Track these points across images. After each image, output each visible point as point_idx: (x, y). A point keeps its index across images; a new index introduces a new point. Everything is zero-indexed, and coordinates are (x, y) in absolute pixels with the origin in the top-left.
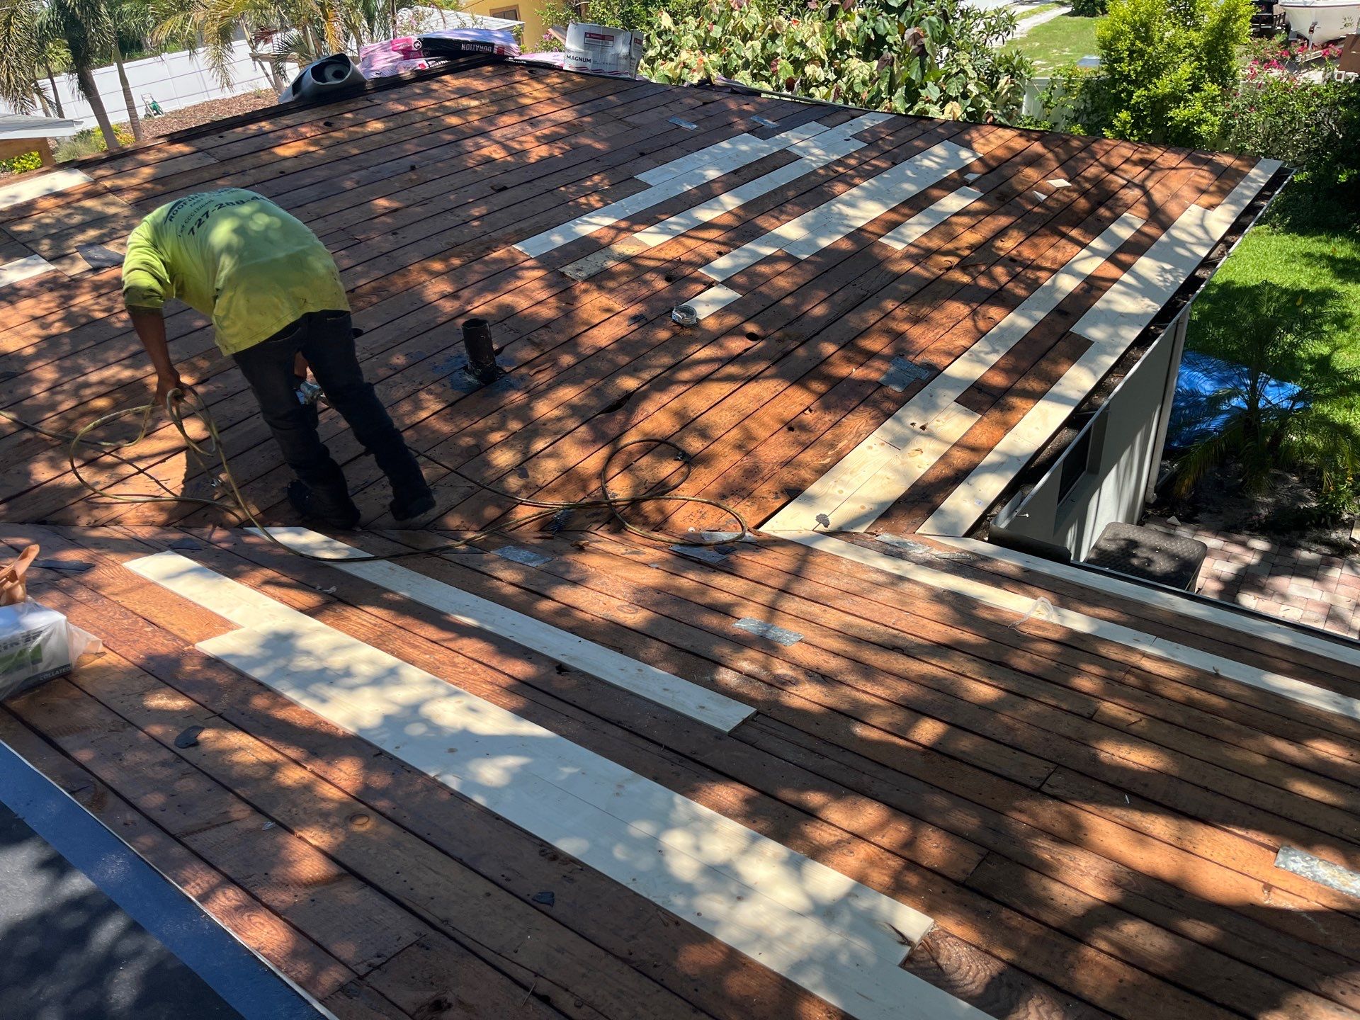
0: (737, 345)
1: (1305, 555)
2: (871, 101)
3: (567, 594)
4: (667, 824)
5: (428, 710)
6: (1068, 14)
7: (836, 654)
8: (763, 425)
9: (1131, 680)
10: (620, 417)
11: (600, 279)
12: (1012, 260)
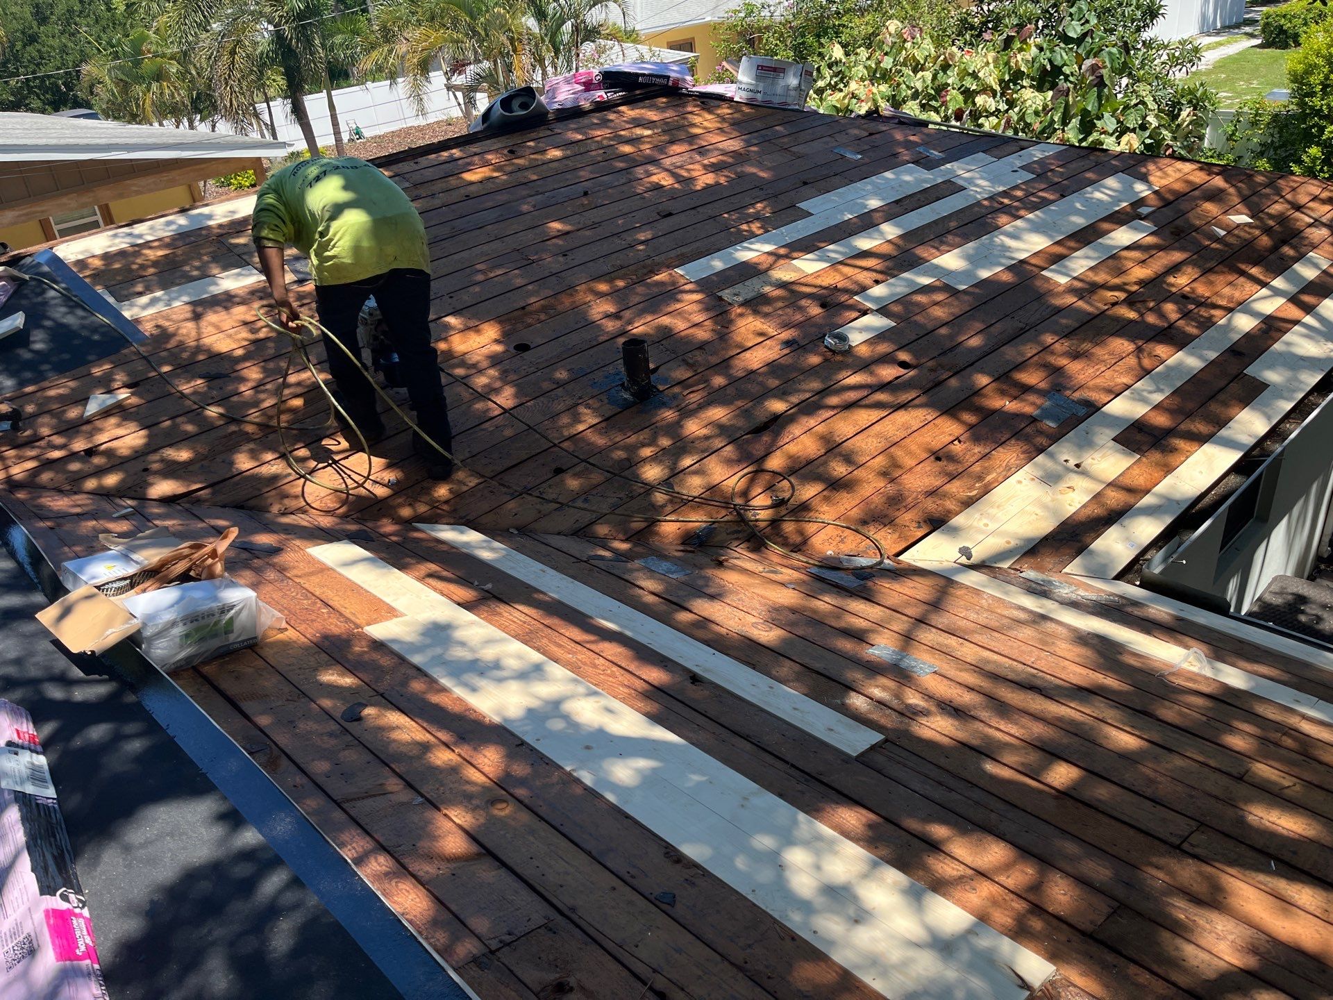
0: (888, 373)
2: (1043, 131)
3: (704, 608)
4: (789, 839)
5: (568, 707)
6: (1260, 46)
7: (971, 689)
8: (910, 453)
9: (1288, 742)
10: (766, 438)
11: (756, 304)
12: (1185, 297)
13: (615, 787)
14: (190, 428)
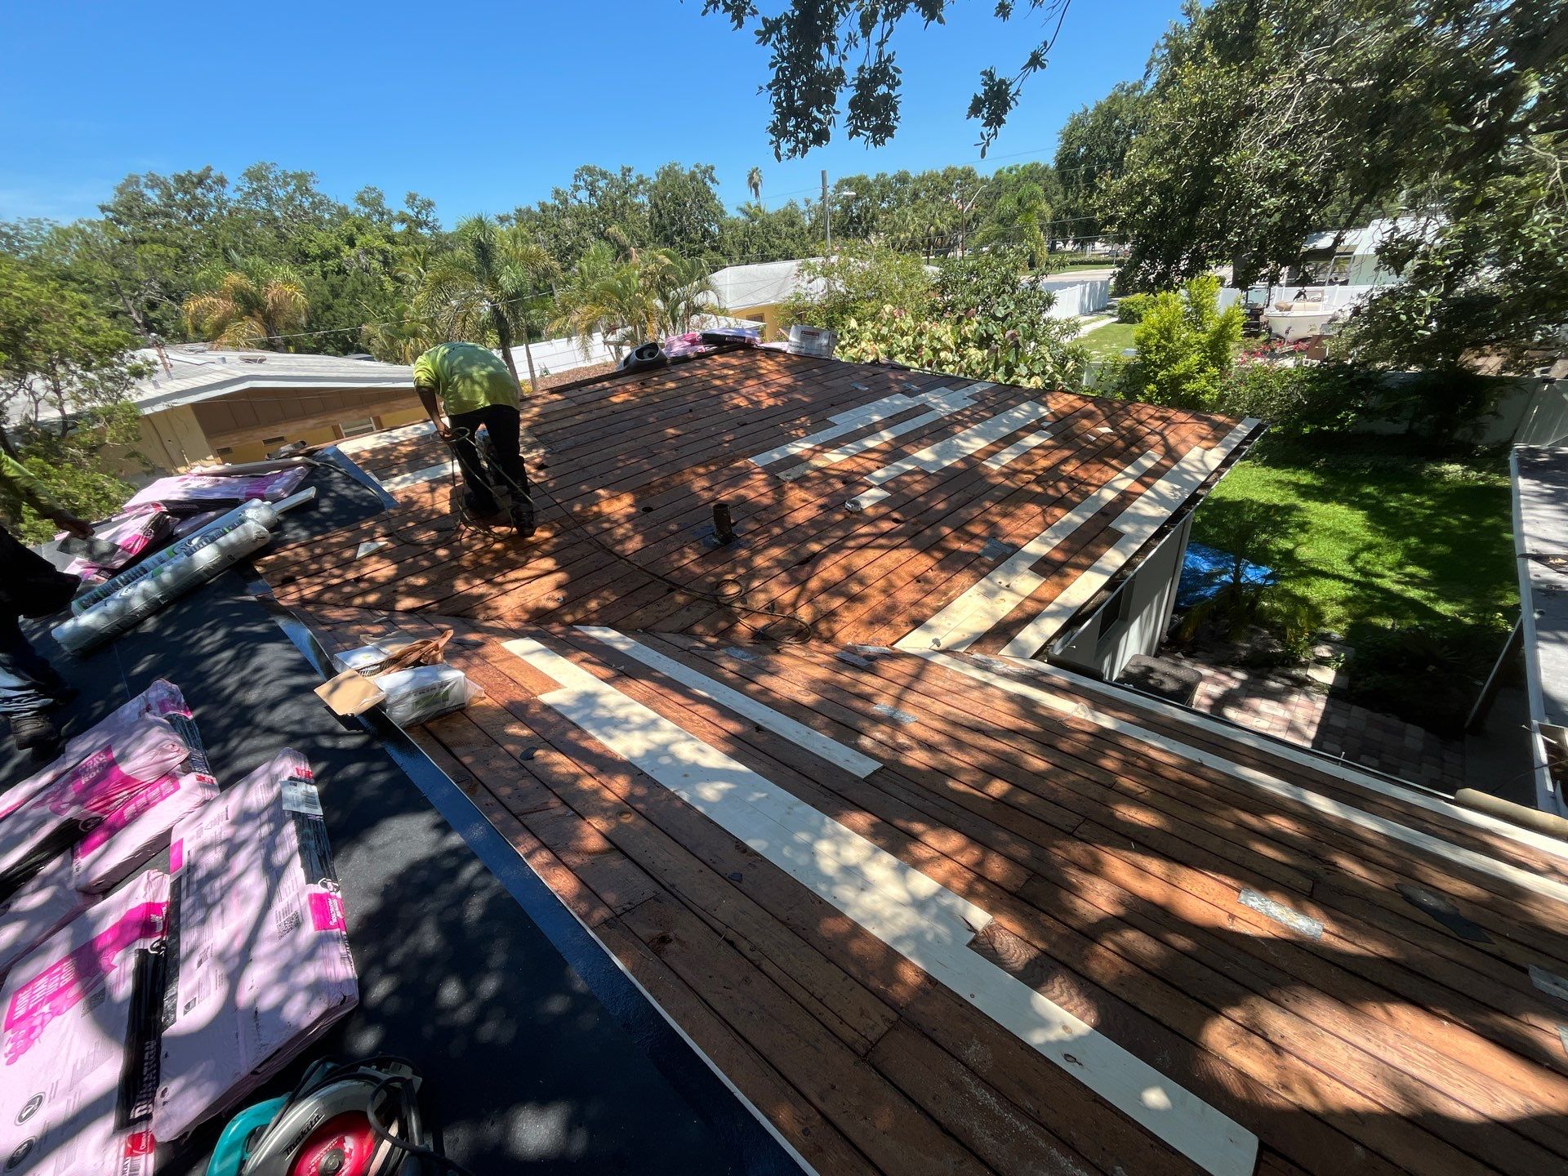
0: (886, 526)
1: (1273, 684)
2: (982, 374)
3: (767, 681)
4: (819, 836)
5: (675, 748)
6: (1117, 322)
7: (939, 732)
8: (900, 578)
9: (1141, 763)
10: (808, 568)
11: (801, 481)
12: (1071, 478)
13: (703, 802)
14: (425, 563)
